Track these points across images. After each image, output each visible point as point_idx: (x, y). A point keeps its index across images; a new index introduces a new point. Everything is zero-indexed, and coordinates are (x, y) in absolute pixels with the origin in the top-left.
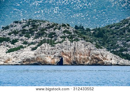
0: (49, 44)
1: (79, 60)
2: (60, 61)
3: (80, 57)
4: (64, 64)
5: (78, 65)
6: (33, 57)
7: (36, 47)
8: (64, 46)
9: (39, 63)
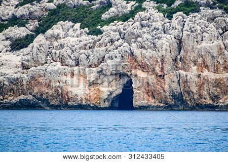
0: (78, 25)
1: (194, 89)
2: (120, 91)
3: (199, 76)
4: (136, 103)
5: (192, 109)
6: (16, 76)
7: (28, 35)
8: (137, 31)
9: (37, 99)
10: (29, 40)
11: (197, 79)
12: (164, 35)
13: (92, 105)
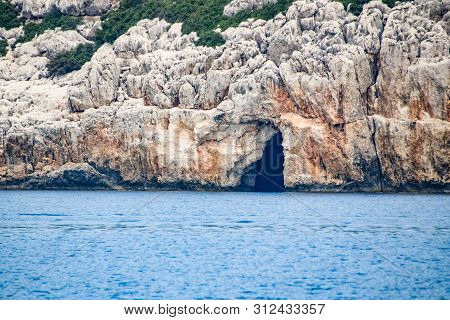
0: (177, 27)
1: (403, 151)
2: (261, 155)
3: (412, 126)
4: (289, 179)
5: (399, 190)
6: (57, 125)
7: (81, 46)
8: (291, 39)
9: (99, 169)
10: (83, 54)
11: (408, 132)
12: (343, 46)
13: (203, 183)
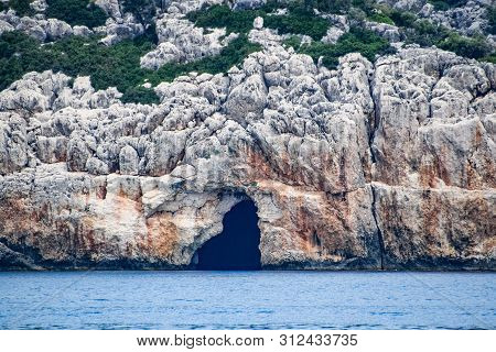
1: (414, 224)
3: (426, 195)
11: (420, 202)
